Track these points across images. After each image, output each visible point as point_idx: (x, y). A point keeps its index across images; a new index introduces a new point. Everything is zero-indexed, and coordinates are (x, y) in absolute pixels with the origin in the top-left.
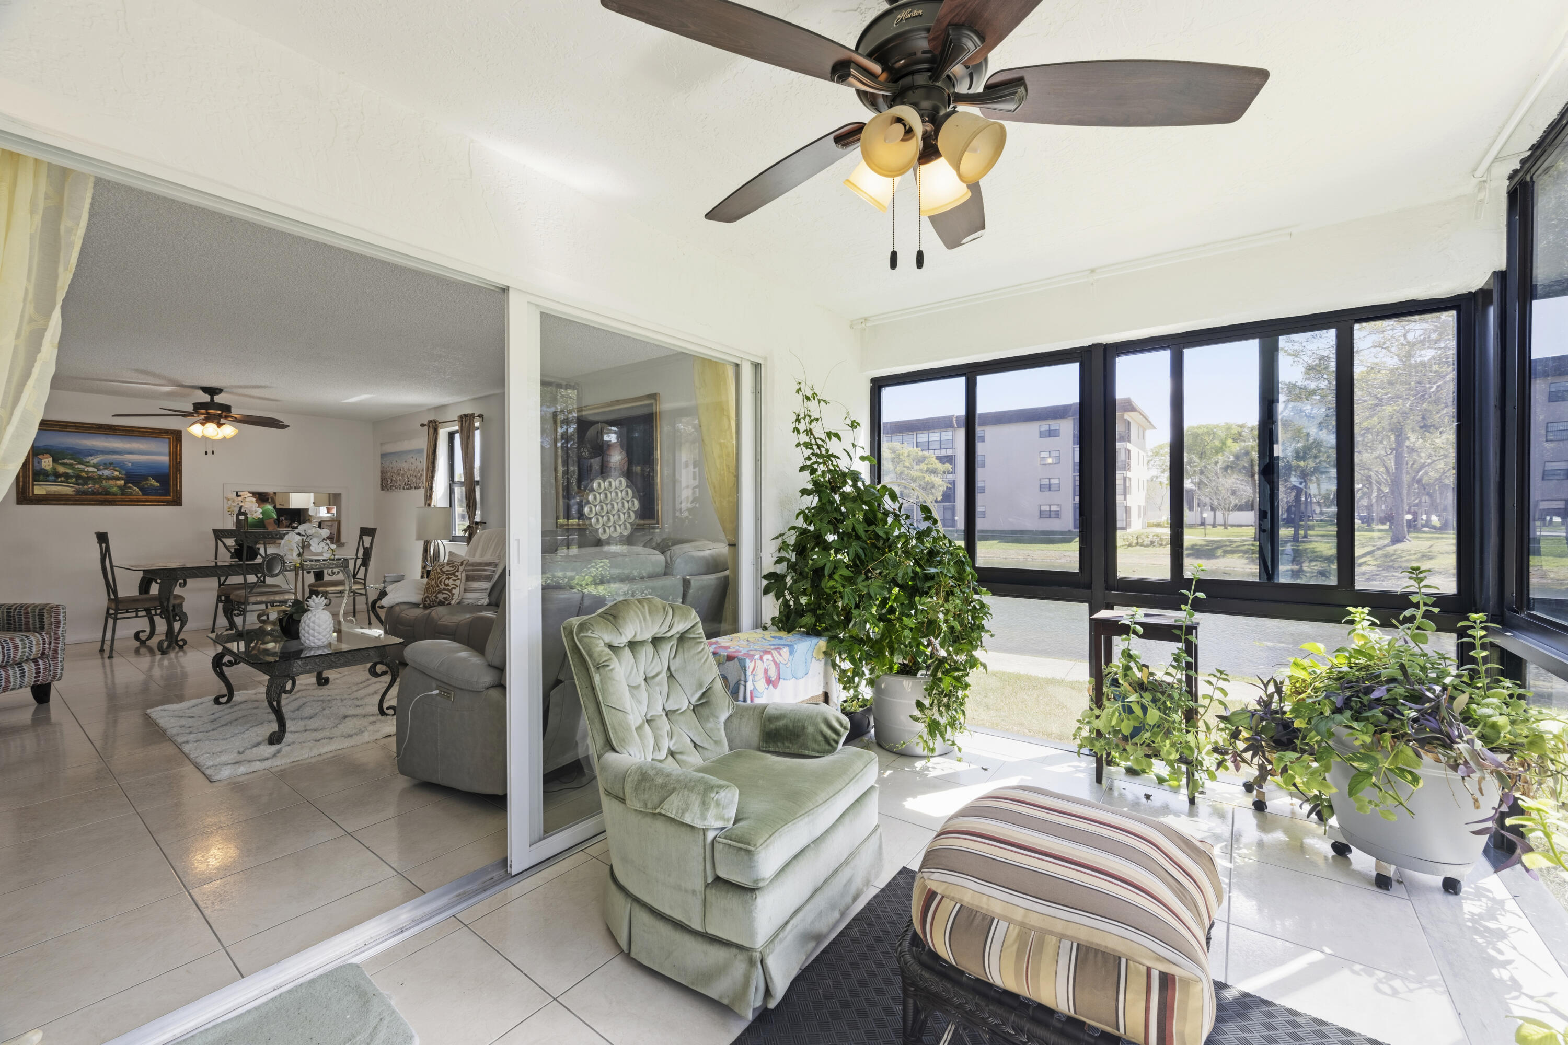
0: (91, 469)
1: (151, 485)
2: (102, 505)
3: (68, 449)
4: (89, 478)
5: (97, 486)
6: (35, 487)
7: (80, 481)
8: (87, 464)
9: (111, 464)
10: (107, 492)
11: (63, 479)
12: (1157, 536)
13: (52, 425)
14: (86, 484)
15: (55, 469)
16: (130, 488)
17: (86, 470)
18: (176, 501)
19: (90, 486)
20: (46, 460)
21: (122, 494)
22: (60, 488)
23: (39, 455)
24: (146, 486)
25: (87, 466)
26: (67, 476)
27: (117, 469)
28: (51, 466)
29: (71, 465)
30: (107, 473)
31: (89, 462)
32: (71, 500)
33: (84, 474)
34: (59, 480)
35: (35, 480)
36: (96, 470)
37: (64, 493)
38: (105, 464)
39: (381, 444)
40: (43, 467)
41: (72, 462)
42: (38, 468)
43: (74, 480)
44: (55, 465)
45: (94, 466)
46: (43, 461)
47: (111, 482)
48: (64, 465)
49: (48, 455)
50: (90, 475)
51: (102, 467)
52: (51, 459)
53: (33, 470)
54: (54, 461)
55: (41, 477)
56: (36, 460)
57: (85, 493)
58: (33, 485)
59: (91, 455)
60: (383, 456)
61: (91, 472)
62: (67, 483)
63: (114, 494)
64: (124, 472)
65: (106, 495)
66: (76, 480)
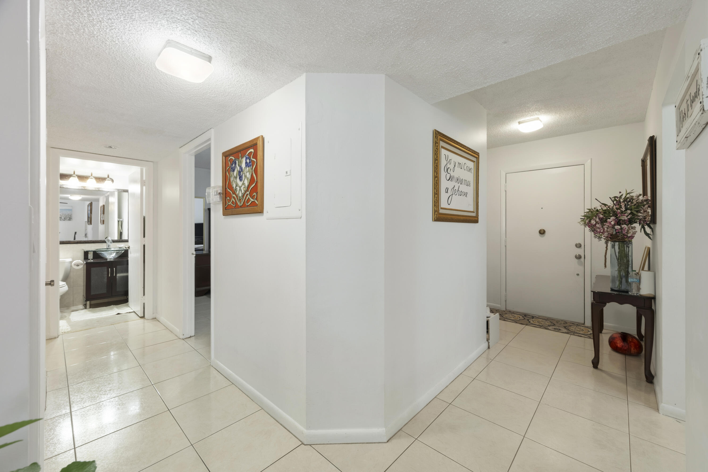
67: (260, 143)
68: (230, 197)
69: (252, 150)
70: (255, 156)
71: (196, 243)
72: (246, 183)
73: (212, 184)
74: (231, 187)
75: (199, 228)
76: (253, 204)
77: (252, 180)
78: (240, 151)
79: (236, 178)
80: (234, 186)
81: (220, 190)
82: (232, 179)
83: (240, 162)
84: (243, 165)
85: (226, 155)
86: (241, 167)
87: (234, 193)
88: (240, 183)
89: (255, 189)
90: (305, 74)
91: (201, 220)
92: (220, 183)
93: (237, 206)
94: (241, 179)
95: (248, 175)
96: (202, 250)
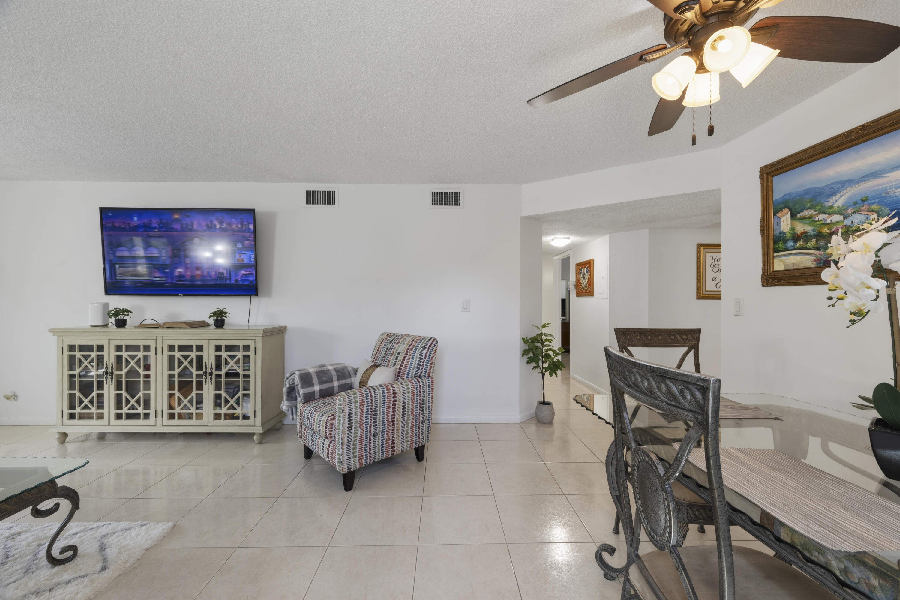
0: (835, 218)
3: (807, 192)
4: (833, 234)
7: (822, 243)
8: (830, 211)
9: (865, 200)
11: (802, 242)
15: (794, 229)
17: (829, 221)
20: (785, 218)
22: (799, 258)
23: (779, 211)
25: (830, 214)
26: (805, 237)
27: (874, 207)
28: (790, 226)
29: (810, 218)
30: (858, 219)
31: (832, 207)
33: (825, 230)
34: (798, 245)
35: (774, 251)
36: (841, 218)
37: (803, 266)
38: (856, 203)
40: (782, 228)
41: (812, 212)
42: (777, 232)
43: (814, 241)
44: (794, 222)
45: (839, 213)
46: (781, 220)
48: (803, 219)
49: (787, 210)
50: (835, 228)
51: (850, 211)
52: (789, 215)
53: (773, 235)
54: (793, 216)
55: (781, 245)
57: (827, 262)
58: (773, 258)
59: (834, 193)
61: (836, 223)
62: (806, 248)
66: (817, 241)
67: (592, 262)
68: (580, 287)
69: (589, 265)
70: (590, 268)
71: (562, 316)
72: (587, 281)
73: (571, 280)
74: (580, 283)
75: (563, 301)
76: (589, 291)
77: (589, 280)
78: (584, 264)
79: (582, 278)
80: (581, 281)
81: (575, 284)
82: (580, 278)
83: (584, 270)
84: (585, 272)
85: (578, 265)
86: (584, 273)
87: (581, 285)
88: (584, 281)
89: (590, 284)
90: (609, 235)
91: (564, 297)
92: (575, 280)
93: (582, 292)
94: (584, 279)
95: (587, 277)
96: (565, 320)
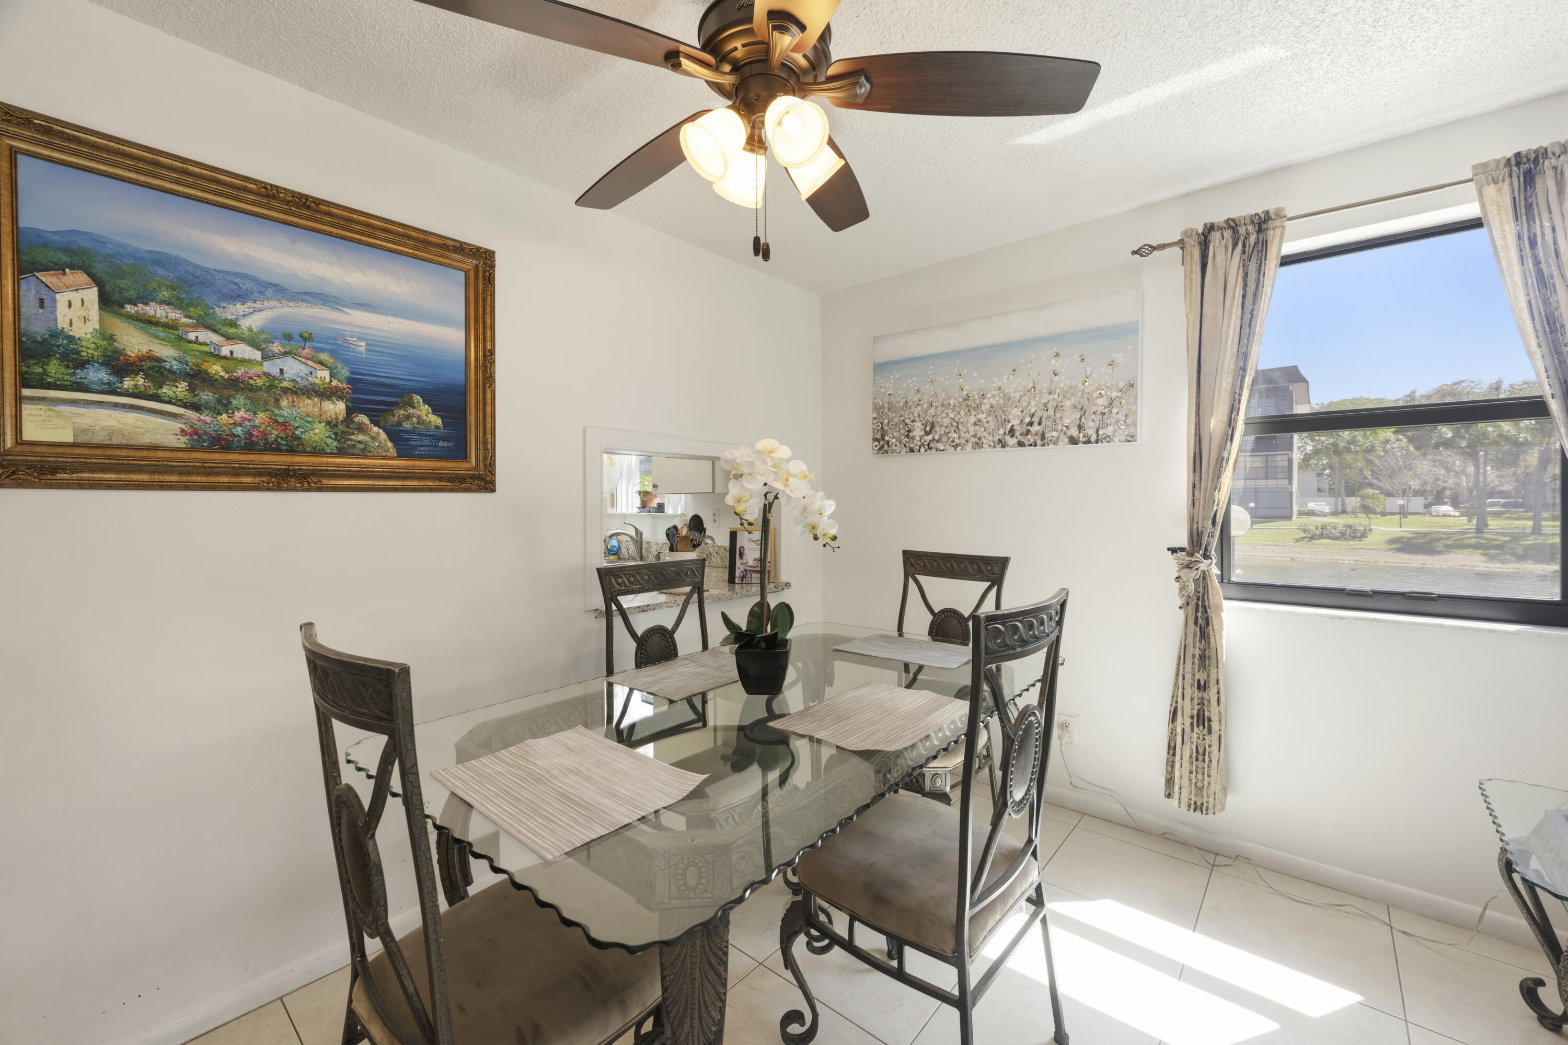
0: (242, 351)
1: (421, 421)
2: (279, 488)
3: (161, 260)
4: (235, 384)
5: (261, 417)
6: (28, 410)
7: (206, 396)
8: (232, 336)
9: (306, 338)
10: (294, 446)
11: (140, 380)
12: (1350, 527)
13: (94, 146)
14: (224, 405)
15: (111, 338)
16: (361, 428)
17: (225, 351)
18: (480, 478)
19: (239, 415)
20: (75, 297)
21: (341, 452)
22: (130, 419)
23: (46, 269)
24: (407, 425)
25: (228, 338)
26: (154, 369)
27: (324, 357)
28: (94, 324)
29: (171, 326)
30: (294, 369)
31: (233, 324)
32: (171, 470)
33: (216, 369)
34: (128, 383)
35: (24, 381)
36: (257, 355)
37: (145, 440)
38: (288, 337)
39: (876, 339)
40: (62, 323)
41: (174, 315)
42: (38, 328)
43: (183, 386)
44: (111, 320)
45: (253, 343)
46: (62, 299)
47: (308, 405)
48: (149, 322)
49: (82, 277)
50: (240, 372)
51: (276, 347)
52: (92, 294)
53: (19, 335)
54: (107, 302)
55: (54, 369)
56: (29, 291)
57: (221, 442)
58: (19, 400)
59: (240, 297)
60: (880, 368)
61: (244, 361)
62: (156, 398)
63: (317, 451)
64: (345, 372)
65: (291, 451)
66: (192, 389)
